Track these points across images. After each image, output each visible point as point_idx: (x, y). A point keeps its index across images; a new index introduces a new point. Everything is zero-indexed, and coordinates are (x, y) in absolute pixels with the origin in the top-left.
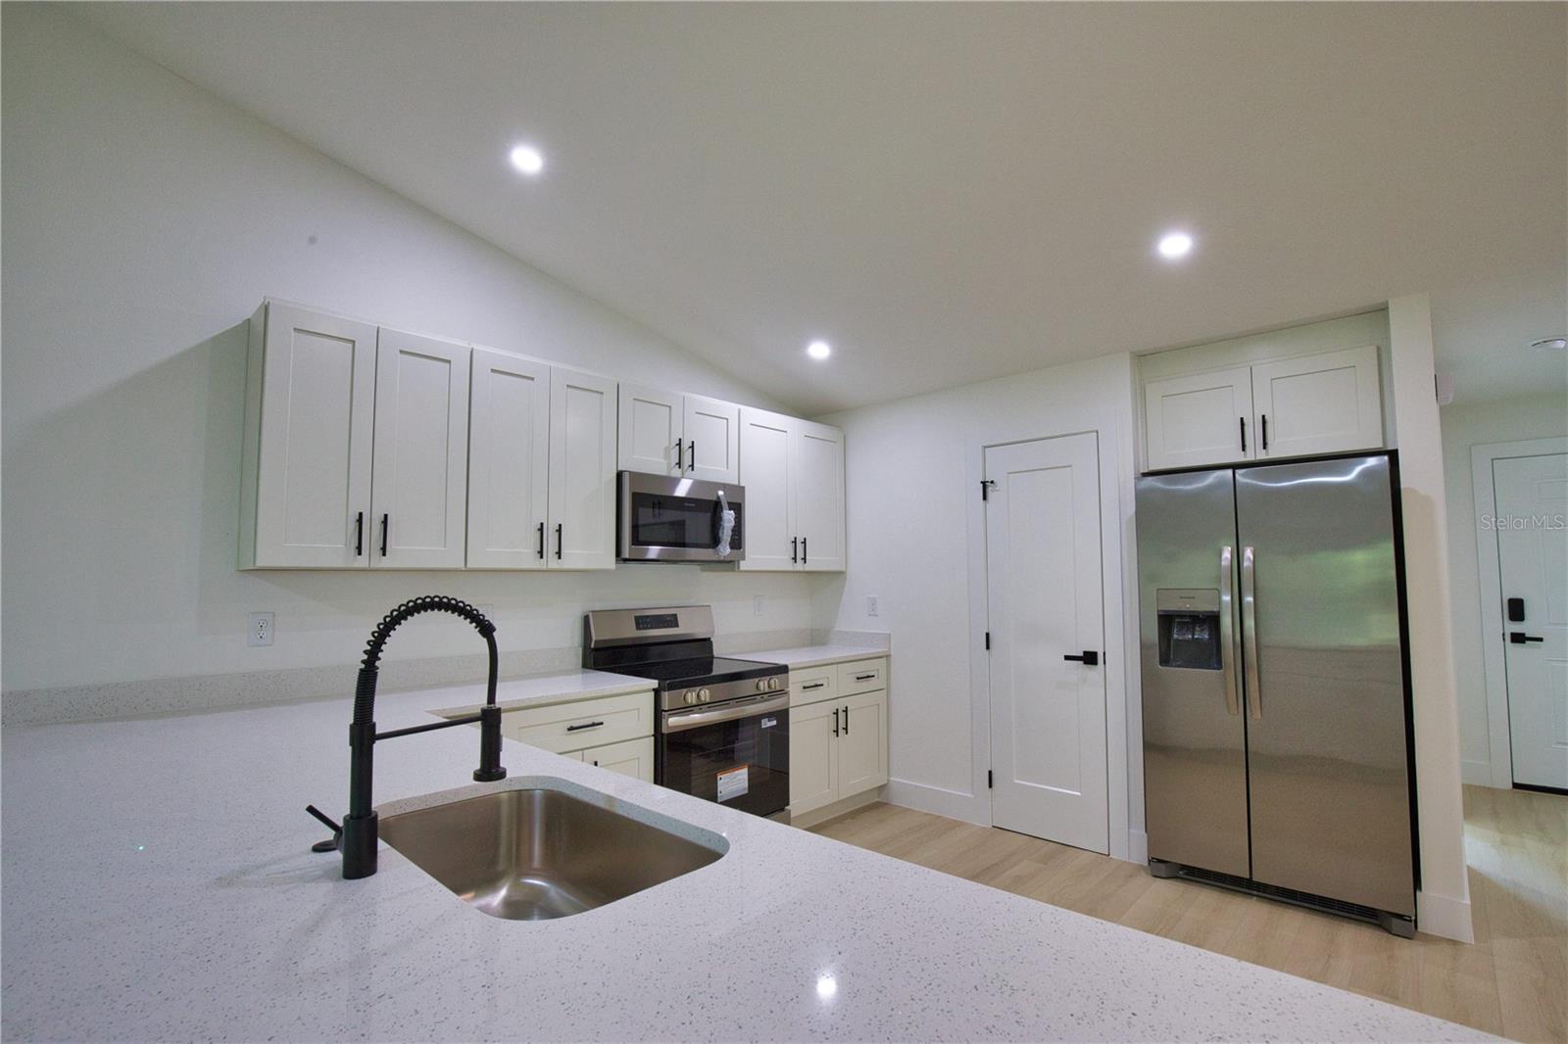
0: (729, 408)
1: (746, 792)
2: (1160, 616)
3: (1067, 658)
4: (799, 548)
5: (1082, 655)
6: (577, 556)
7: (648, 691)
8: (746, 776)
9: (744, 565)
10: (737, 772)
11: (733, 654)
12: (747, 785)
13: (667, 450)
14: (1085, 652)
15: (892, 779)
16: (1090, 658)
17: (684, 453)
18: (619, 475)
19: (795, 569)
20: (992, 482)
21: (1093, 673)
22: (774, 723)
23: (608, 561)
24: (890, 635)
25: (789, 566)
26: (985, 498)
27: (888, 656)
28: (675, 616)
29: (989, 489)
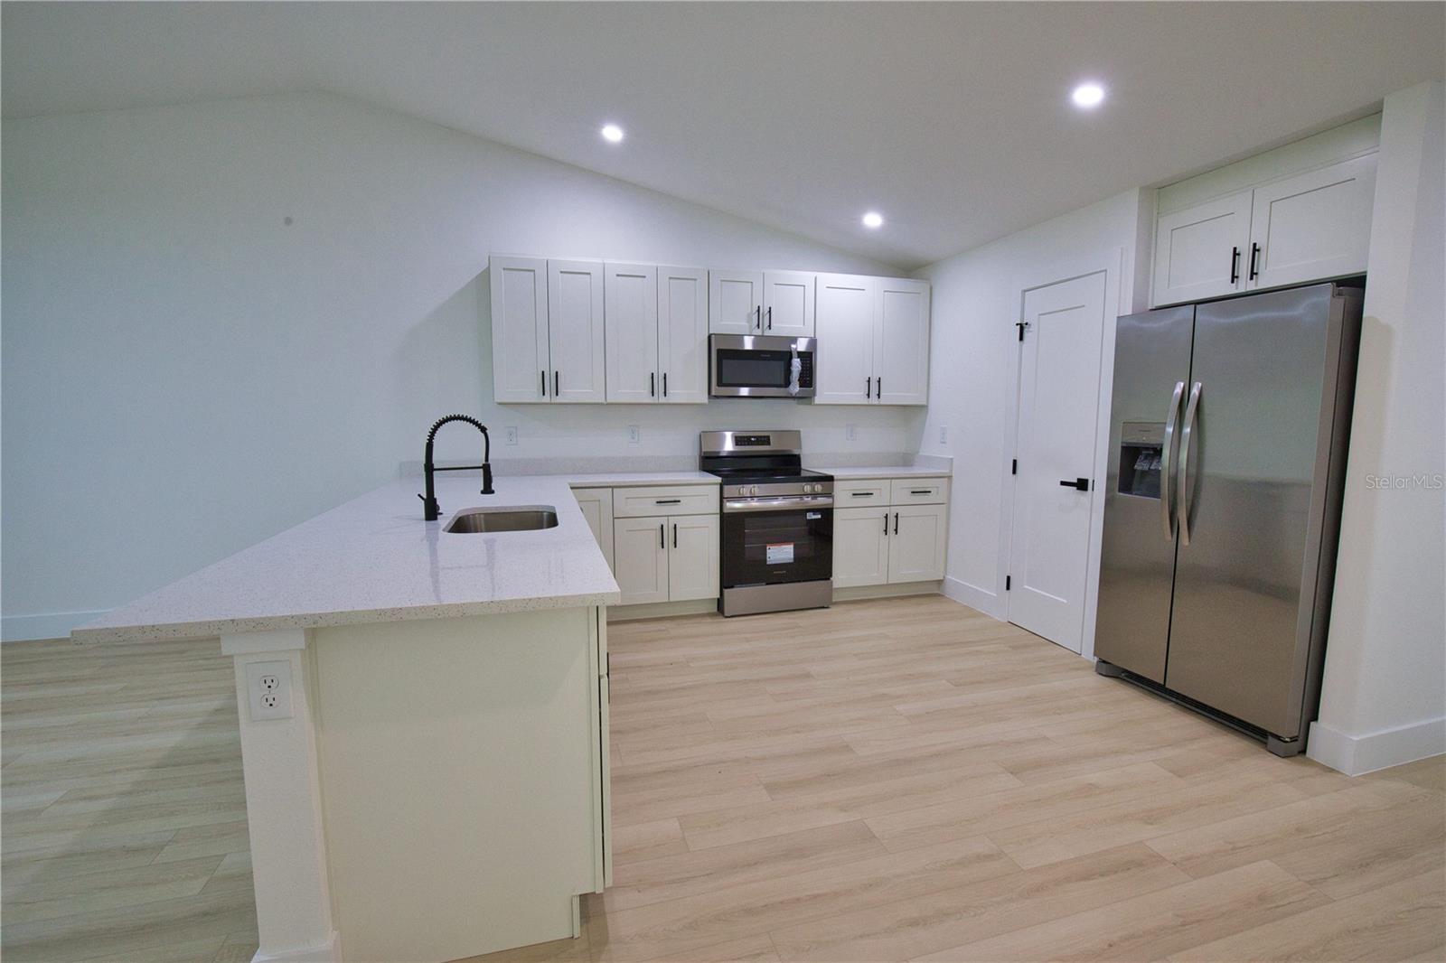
0: (806, 277)
1: (792, 561)
2: (1123, 447)
3: (1063, 483)
4: (874, 386)
5: (1075, 481)
6: (678, 394)
7: (716, 484)
8: (792, 551)
9: (817, 400)
10: (784, 546)
11: (814, 468)
12: (792, 556)
13: (749, 316)
14: (1079, 480)
15: (949, 577)
16: (1082, 485)
17: (763, 316)
18: (709, 337)
19: (870, 403)
20: (1026, 324)
21: (1083, 497)
22: (819, 516)
23: (704, 399)
24: (952, 459)
25: (865, 401)
26: (1021, 338)
27: (950, 477)
28: (768, 437)
29: (1025, 330)
